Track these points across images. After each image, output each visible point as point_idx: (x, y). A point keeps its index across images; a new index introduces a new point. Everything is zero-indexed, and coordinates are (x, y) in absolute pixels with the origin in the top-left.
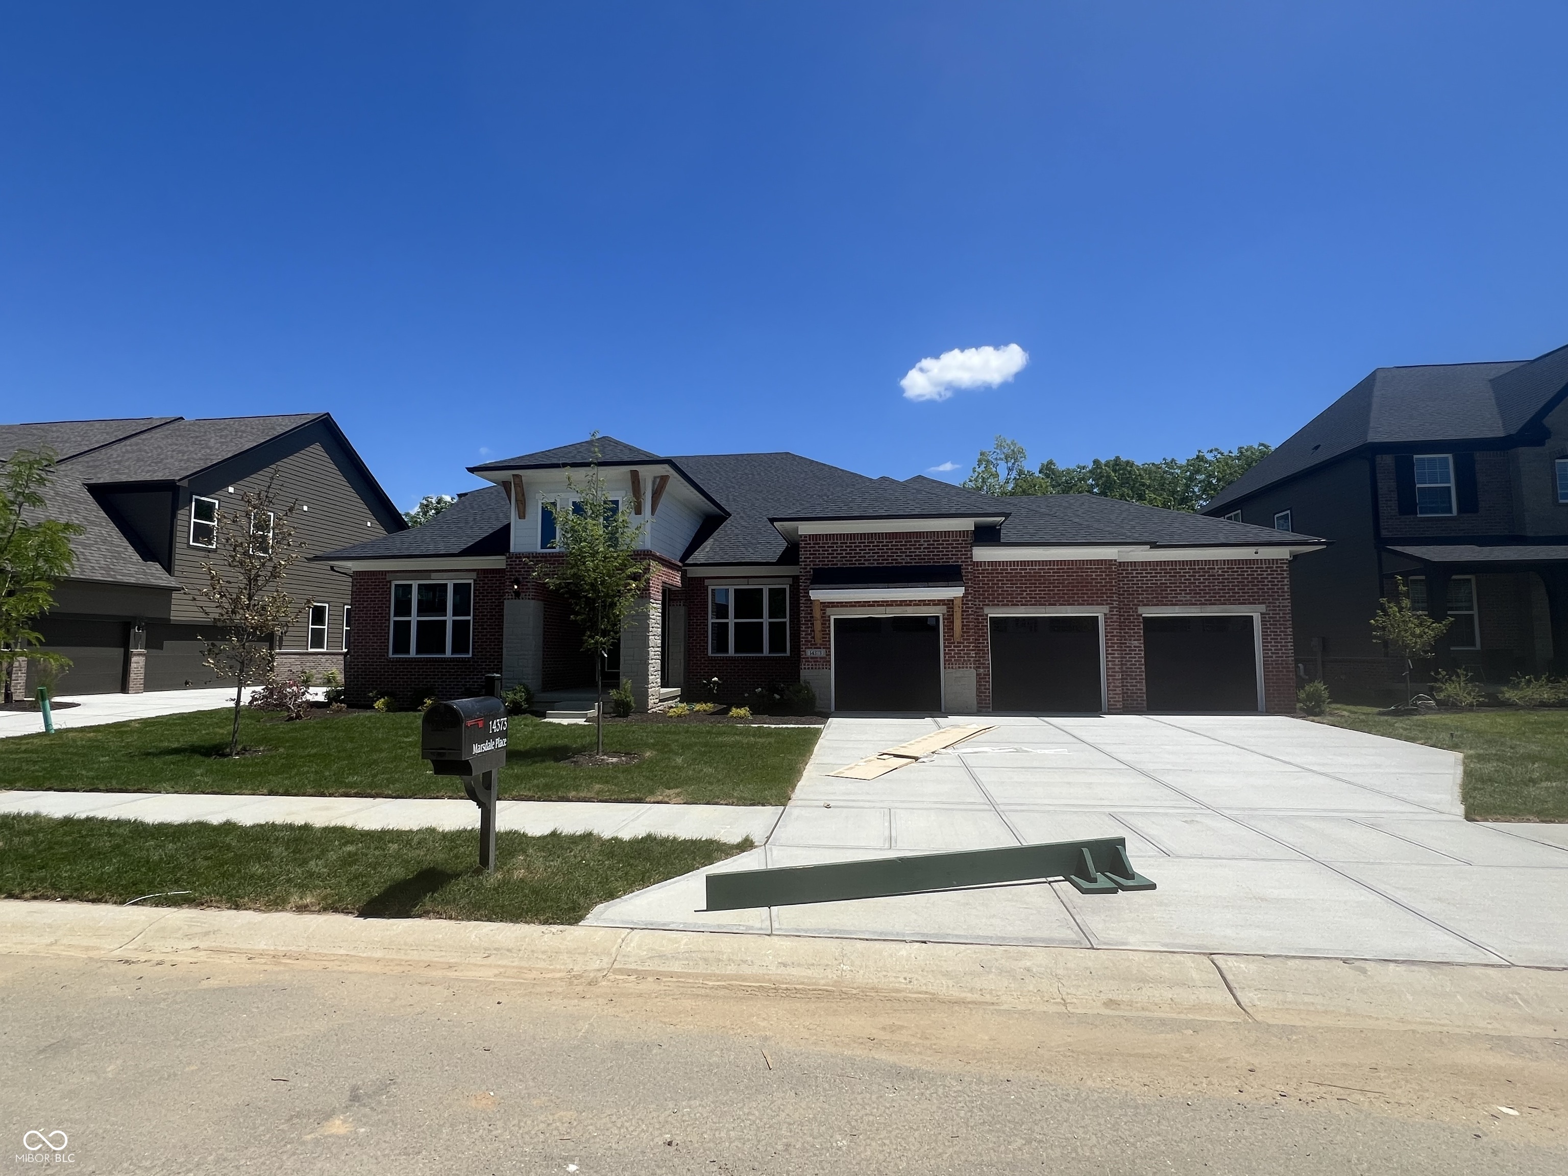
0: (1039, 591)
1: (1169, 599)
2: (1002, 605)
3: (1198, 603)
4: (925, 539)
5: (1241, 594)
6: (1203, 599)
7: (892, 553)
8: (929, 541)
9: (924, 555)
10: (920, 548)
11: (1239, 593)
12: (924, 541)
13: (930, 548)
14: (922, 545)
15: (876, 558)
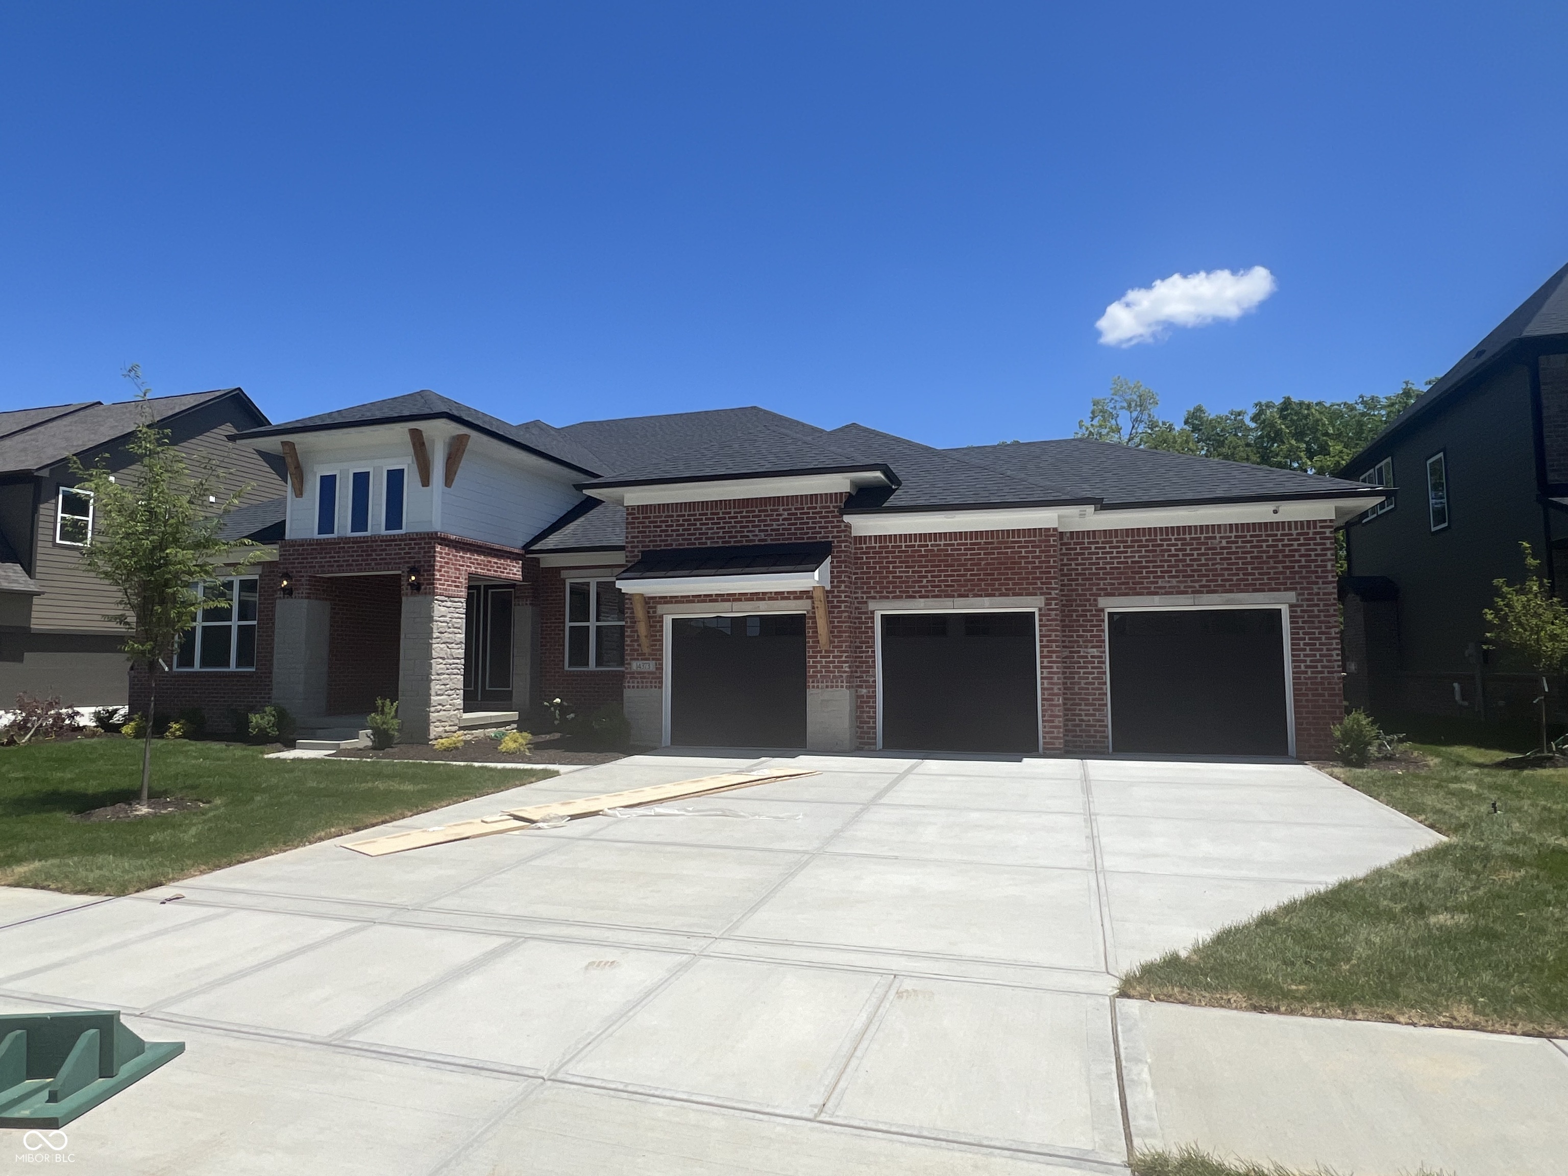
0: (945, 576)
1: (1145, 585)
2: (894, 598)
3: (1190, 590)
4: (785, 507)
5: (1257, 576)
6: (1197, 585)
7: (741, 527)
8: (790, 509)
9: (783, 529)
10: (778, 520)
11: (1254, 574)
12: (784, 510)
13: (791, 519)
14: (780, 515)
15: (721, 534)
